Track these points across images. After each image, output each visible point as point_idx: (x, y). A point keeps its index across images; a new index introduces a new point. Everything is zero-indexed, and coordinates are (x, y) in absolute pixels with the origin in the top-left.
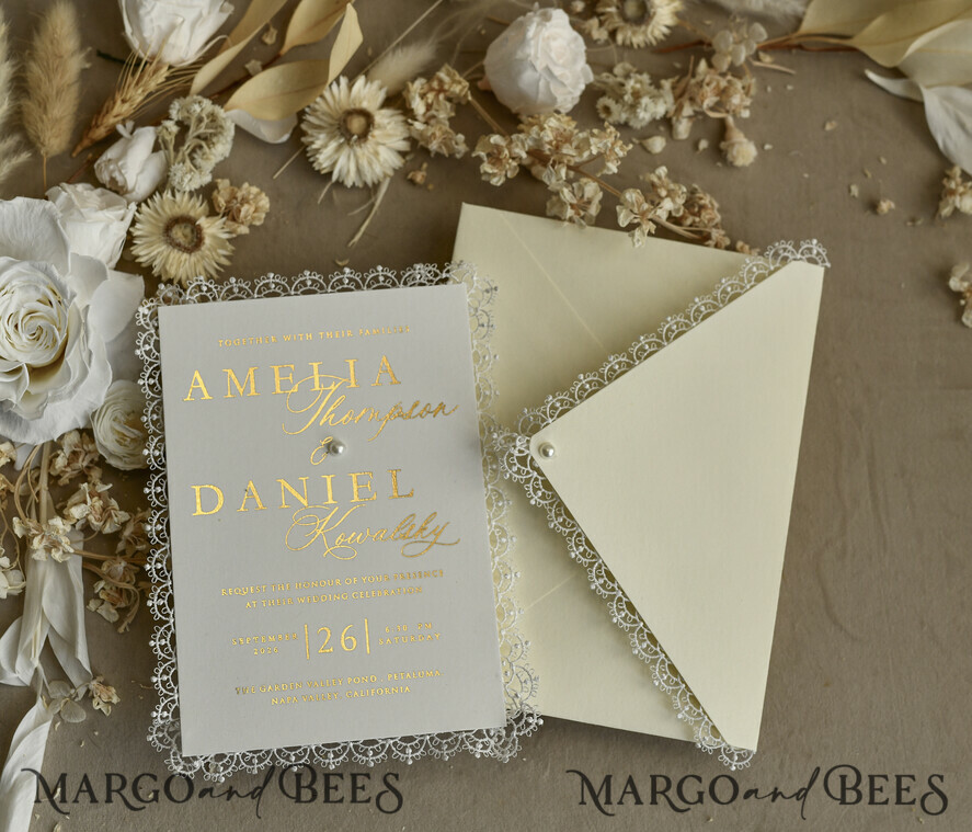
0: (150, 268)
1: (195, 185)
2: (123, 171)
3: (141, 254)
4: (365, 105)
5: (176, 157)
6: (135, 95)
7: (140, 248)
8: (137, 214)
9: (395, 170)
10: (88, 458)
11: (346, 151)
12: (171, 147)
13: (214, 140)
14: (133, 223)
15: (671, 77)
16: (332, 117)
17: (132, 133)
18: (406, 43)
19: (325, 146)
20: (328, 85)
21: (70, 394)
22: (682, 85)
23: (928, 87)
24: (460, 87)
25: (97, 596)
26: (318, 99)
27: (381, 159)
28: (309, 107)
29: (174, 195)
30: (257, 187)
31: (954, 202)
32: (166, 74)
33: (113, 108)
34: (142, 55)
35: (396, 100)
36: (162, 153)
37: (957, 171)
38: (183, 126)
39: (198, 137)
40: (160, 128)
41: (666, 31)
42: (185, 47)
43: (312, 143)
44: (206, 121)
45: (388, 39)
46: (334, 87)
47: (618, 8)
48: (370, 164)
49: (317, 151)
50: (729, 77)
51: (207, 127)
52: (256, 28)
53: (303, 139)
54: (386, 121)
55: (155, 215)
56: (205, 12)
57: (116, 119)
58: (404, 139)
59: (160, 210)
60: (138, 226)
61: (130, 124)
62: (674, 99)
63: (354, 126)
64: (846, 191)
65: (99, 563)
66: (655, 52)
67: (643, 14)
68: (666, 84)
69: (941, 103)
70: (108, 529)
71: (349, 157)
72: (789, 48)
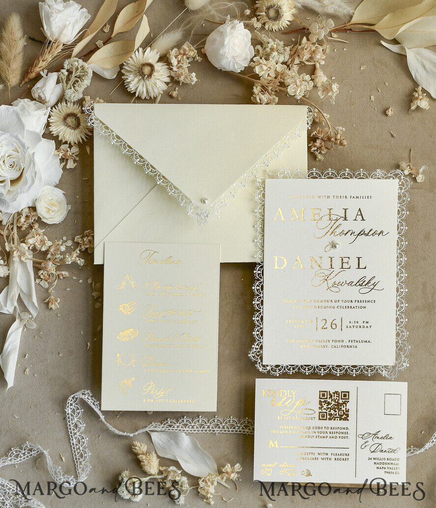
0: (58, 136)
1: (76, 99)
2: (44, 93)
3: (54, 130)
4: (150, 61)
5: (66, 86)
6: (49, 57)
7: (53, 128)
8: (51, 112)
9: (163, 91)
10: (33, 218)
11: (142, 82)
12: (65, 82)
13: (84, 78)
14: (49, 117)
15: (290, 45)
16: (136, 67)
17: (47, 75)
18: (168, 31)
19: (133, 80)
20: (133, 52)
21: (28, 190)
22: (294, 49)
23: (409, 49)
24: (193, 53)
25: (39, 277)
26: (130, 59)
27: (158, 86)
28: (125, 62)
29: (66, 103)
31: (417, 103)
32: (62, 48)
33: (38, 64)
34: (51, 40)
35: (164, 58)
36: (60, 84)
37: (420, 88)
38: (70, 72)
39: (76, 77)
40: (60, 73)
41: (289, 23)
42: (69, 36)
43: (127, 79)
44: (80, 69)
45: (161, 29)
46: (137, 52)
47: (266, 13)
48: (152, 88)
49: (129, 83)
50: (317, 45)
51: (80, 73)
52: (100, 25)
53: (123, 77)
54: (160, 68)
55: (59, 113)
56: (78, 18)
57: (40, 69)
58: (168, 77)
59: (61, 111)
60: (52, 118)
61: (46, 71)
62: (291, 56)
63: (145, 71)
64: (369, 98)
65: (40, 263)
66: (282, 34)
67: (278, 16)
68: (288, 49)
69: (415, 56)
70: (44, 249)
71: (143, 85)
72: (346, 30)
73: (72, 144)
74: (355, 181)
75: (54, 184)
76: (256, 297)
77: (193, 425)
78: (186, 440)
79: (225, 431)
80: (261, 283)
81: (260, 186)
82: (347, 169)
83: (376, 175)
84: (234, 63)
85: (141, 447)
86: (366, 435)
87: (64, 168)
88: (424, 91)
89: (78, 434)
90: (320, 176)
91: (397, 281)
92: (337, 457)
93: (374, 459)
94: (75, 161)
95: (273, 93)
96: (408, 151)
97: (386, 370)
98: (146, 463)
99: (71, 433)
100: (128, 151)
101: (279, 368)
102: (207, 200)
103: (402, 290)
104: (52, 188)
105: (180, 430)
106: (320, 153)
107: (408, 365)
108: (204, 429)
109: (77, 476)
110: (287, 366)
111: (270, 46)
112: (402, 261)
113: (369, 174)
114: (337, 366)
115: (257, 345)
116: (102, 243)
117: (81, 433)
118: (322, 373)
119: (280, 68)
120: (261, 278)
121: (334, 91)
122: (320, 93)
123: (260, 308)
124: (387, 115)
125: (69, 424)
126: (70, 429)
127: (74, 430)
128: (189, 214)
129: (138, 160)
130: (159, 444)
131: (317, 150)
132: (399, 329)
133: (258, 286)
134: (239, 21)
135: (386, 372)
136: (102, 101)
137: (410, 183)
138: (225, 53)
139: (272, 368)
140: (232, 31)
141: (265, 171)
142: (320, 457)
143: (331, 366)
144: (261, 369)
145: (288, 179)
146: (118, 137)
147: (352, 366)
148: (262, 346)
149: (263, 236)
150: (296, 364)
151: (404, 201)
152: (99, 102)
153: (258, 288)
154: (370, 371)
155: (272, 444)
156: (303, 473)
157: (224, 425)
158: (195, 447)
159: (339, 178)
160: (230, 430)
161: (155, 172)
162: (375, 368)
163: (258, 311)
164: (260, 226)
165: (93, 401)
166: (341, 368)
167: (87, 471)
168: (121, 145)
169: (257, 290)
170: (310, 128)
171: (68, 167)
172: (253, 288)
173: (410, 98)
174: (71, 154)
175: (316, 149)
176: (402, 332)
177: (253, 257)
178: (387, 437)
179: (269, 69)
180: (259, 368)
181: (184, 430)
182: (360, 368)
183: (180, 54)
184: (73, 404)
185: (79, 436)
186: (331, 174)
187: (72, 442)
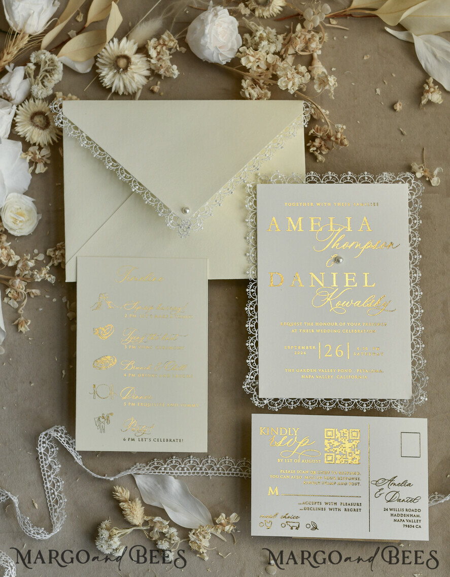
0: (25, 138)
1: (44, 96)
2: (9, 89)
3: (19, 131)
4: (127, 53)
5: (35, 82)
6: (13, 50)
7: (19, 128)
8: (17, 111)
9: (143, 86)
11: (118, 76)
12: (32, 77)
13: (53, 72)
14: (16, 115)
15: (283, 33)
16: (110, 59)
17: (13, 70)
18: (147, 20)
19: (107, 74)
20: (107, 43)
22: (288, 38)
23: (417, 35)
24: (173, 43)
25: (7, 296)
26: (103, 50)
27: (136, 81)
28: (99, 54)
29: (34, 101)
30: (76, 95)
31: (429, 96)
32: (28, 39)
33: (3, 57)
34: (15, 30)
35: (142, 50)
36: (27, 79)
37: (431, 80)
38: (38, 65)
39: (46, 71)
40: (26, 67)
41: (281, 9)
42: (36, 25)
43: (101, 73)
44: (48, 63)
45: (139, 18)
46: (111, 43)
48: (130, 83)
49: (104, 77)
50: (313, 33)
51: (48, 66)
52: (72, 13)
53: (97, 71)
54: (137, 61)
55: (26, 111)
56: (45, 7)
58: (148, 70)
59: (28, 109)
60: (17, 117)
61: (12, 65)
62: (284, 45)
63: (121, 64)
64: (374, 91)
65: (8, 280)
66: (275, 20)
68: (281, 37)
69: (424, 44)
70: (10, 264)
71: (120, 80)
72: (345, 16)
73: (42, 145)
74: (358, 186)
75: (23, 191)
76: (250, 320)
77: (183, 466)
78: (175, 485)
79: (220, 473)
80: (255, 303)
81: (251, 193)
82: (350, 173)
83: (382, 179)
84: (218, 54)
85: (123, 493)
86: (380, 481)
87: (33, 173)
88: (436, 83)
89: (52, 476)
90: (318, 180)
91: (411, 301)
92: (347, 507)
93: (391, 510)
94: (45, 164)
95: (265, 86)
96: (421, 150)
97: (402, 404)
98: (128, 512)
99: (44, 475)
100: (99, 154)
101: (278, 401)
102: (188, 209)
103: (417, 311)
104: (19, 195)
105: (167, 473)
106: (321, 153)
107: (426, 399)
108: (196, 471)
109: (52, 525)
110: (287, 400)
111: (258, 34)
112: (416, 278)
113: (375, 178)
114: (345, 400)
115: (252, 375)
116: (74, 258)
117: (56, 476)
118: (328, 407)
119: (271, 58)
120: (255, 297)
121: (331, 84)
122: (316, 87)
123: (255, 332)
124: (395, 110)
125: (42, 464)
126: (43, 470)
127: (47, 472)
128: (168, 225)
129: (111, 164)
130: (145, 489)
131: (316, 151)
132: (415, 357)
133: (251, 306)
134: (222, 8)
135: (402, 407)
136: (74, 97)
137: (422, 187)
138: (206, 43)
139: (271, 402)
140: (215, 18)
141: (256, 175)
142: (327, 507)
143: (338, 400)
144: (257, 403)
145: (283, 185)
146: (88, 138)
147: (362, 400)
148: (257, 376)
149: (256, 249)
150: (298, 397)
151: (415, 208)
152: (71, 99)
153: (252, 309)
154: (383, 405)
155: (272, 491)
156: (308, 526)
157: (218, 466)
158: (186, 493)
159: (340, 182)
160: (226, 472)
161: (130, 177)
162: (388, 402)
163: (252, 335)
164: (253, 238)
165: (66, 439)
166: (349, 402)
167: (62, 520)
168: (92, 147)
169: (251, 311)
170: (306, 126)
171: (37, 171)
172: (246, 309)
173: (420, 91)
174: (40, 157)
175: (315, 149)
176: (419, 359)
177: (245, 273)
178: (405, 484)
179: (257, 60)
180: (255, 402)
181: (172, 473)
182: (371, 402)
183: (160, 44)
184: (47, 442)
185: (54, 478)
186: (331, 178)
187: (45, 486)
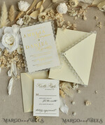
57: (18, 17)
67: (74, 4)
